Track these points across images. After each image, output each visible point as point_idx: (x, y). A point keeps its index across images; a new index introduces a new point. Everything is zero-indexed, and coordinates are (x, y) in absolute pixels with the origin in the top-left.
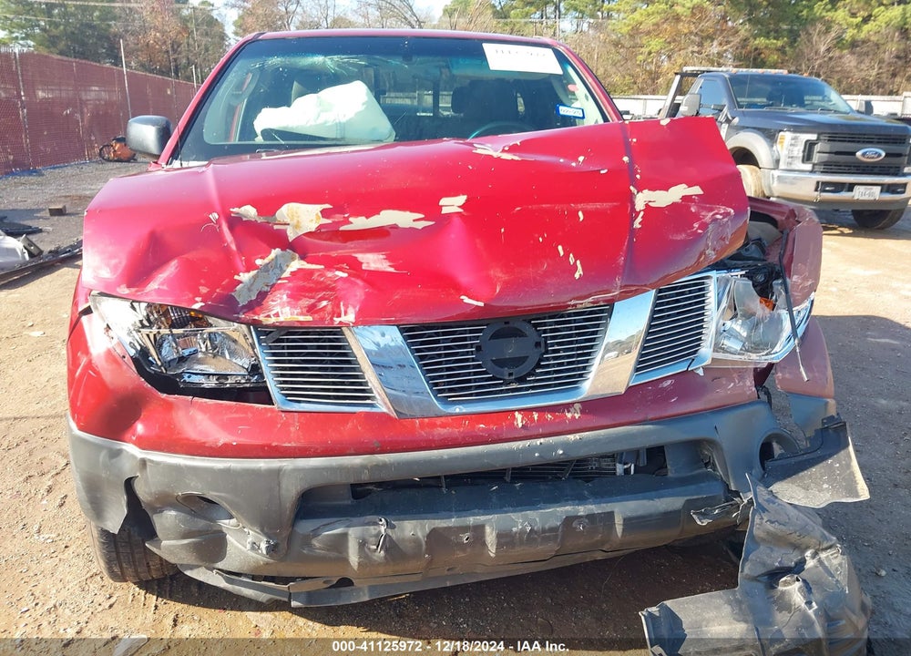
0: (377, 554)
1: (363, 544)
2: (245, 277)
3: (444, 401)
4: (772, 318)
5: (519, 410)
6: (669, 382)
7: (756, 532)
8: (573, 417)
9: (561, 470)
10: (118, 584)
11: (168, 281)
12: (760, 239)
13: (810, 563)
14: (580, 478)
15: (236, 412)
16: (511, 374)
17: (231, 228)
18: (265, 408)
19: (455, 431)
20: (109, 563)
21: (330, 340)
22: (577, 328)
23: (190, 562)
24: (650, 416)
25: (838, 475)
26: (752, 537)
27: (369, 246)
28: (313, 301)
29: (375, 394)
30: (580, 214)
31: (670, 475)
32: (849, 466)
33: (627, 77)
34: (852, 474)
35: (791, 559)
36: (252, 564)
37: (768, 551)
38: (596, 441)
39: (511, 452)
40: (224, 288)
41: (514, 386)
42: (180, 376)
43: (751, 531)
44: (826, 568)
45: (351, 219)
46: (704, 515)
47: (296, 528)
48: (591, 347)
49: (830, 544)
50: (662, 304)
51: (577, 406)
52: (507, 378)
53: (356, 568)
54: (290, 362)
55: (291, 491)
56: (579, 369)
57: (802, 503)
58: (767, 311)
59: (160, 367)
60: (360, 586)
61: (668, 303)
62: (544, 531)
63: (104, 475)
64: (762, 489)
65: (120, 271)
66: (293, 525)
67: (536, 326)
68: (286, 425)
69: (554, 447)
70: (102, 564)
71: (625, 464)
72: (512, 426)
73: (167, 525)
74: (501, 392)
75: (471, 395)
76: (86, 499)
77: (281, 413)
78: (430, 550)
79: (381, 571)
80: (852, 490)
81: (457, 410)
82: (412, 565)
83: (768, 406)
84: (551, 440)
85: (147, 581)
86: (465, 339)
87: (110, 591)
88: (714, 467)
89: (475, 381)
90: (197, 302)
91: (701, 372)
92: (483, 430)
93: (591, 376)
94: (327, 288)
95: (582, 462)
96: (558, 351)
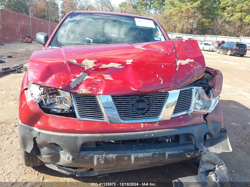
0: (102, 162)
1: (98, 159)
2: (73, 80)
3: (123, 119)
4: (209, 101)
5: (142, 123)
6: (182, 117)
7: (203, 160)
8: (156, 126)
9: (151, 140)
10: (27, 167)
11: (52, 80)
12: (207, 78)
13: (217, 169)
14: (157, 143)
15: (66, 120)
16: (141, 113)
17: (70, 66)
18: (74, 119)
19: (125, 128)
20: (26, 161)
21: (93, 101)
22: (159, 101)
23: (49, 162)
24: (177, 126)
25: (224, 144)
26: (202, 161)
27: (107, 73)
28: (91, 87)
29: (104, 116)
30: (163, 66)
31: (180, 143)
32: (227, 142)
33: (168, 27)
34: (228, 144)
35: (212, 167)
36: (67, 163)
37: (206, 165)
38: (162, 133)
39: (140, 135)
40: (68, 83)
41: (141, 116)
42: (51, 109)
43: (202, 159)
44: (221, 170)
45: (102, 65)
46: (189, 154)
47: (80, 154)
48: (162, 106)
49: (222, 163)
50: (181, 95)
51: (158, 122)
52: (139, 113)
53: (96, 165)
54: (82, 106)
55: (80, 143)
56: (159, 112)
57: (215, 152)
58: (208, 98)
59: (46, 106)
60: (96, 171)
61: (183, 95)
62: (147, 157)
63: (27, 136)
64: (205, 148)
65: (39, 77)
66: (79, 153)
67: (148, 99)
68: (80, 124)
69: (151, 134)
70: (24, 161)
71: (169, 139)
72: (140, 127)
73: (44, 151)
74: (138, 117)
75: (130, 118)
76: (22, 143)
77: (78, 121)
78: (116, 161)
79: (102, 167)
80: (228, 149)
81: (126, 122)
82: (111, 165)
83: (206, 125)
84: (150, 132)
85: (35, 167)
86: (129, 102)
87: (25, 169)
88: (192, 141)
89: (131, 114)
90: (60, 87)
91: (190, 114)
92: (133, 128)
93: (162, 114)
94: (95, 84)
95: (157, 138)
96: (153, 107)
